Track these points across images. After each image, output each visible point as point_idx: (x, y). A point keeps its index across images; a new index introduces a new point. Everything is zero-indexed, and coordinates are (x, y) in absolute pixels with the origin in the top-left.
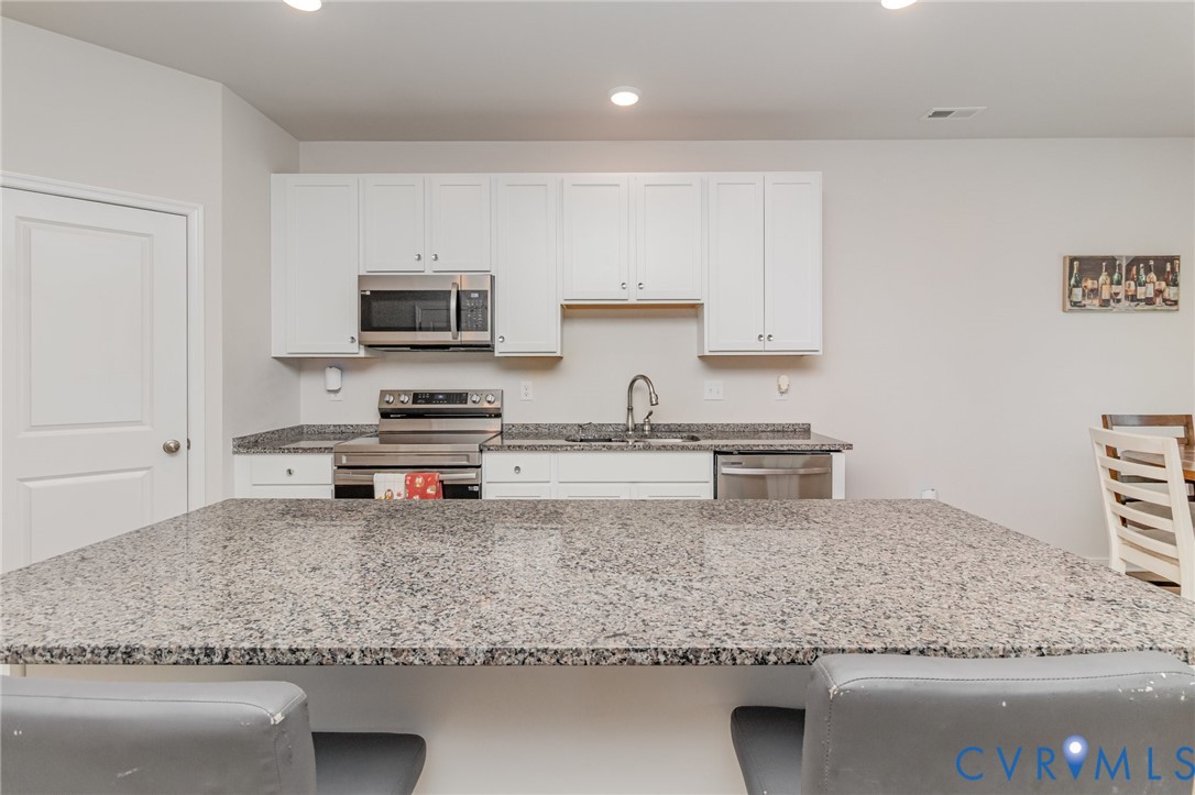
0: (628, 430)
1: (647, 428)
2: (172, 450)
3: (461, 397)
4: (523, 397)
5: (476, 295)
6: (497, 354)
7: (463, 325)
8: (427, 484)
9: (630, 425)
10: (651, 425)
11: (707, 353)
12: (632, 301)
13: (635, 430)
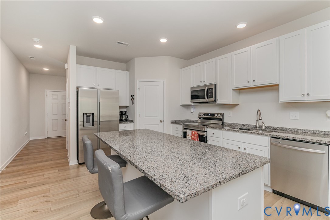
0: (257, 127)
1: (264, 127)
2: (161, 122)
3: (213, 115)
4: (229, 115)
5: (211, 89)
6: (217, 104)
7: (208, 97)
8: (195, 134)
9: (258, 126)
10: (265, 126)
11: (279, 102)
12: (252, 86)
13: (259, 127)
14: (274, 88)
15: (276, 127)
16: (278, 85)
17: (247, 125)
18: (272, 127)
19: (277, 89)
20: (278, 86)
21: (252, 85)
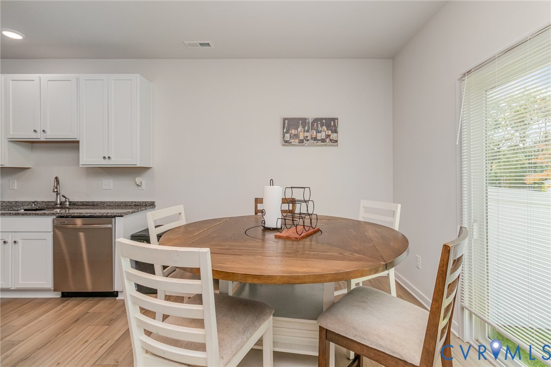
0: (57, 204)
1: (67, 203)
9: (59, 202)
10: (70, 202)
11: (80, 166)
12: (42, 139)
13: (61, 204)
14: (73, 145)
15: (86, 202)
16: (78, 142)
17: (43, 202)
18: (81, 202)
19: (78, 148)
20: (78, 144)
21: (42, 137)
